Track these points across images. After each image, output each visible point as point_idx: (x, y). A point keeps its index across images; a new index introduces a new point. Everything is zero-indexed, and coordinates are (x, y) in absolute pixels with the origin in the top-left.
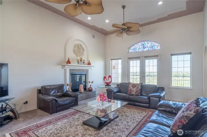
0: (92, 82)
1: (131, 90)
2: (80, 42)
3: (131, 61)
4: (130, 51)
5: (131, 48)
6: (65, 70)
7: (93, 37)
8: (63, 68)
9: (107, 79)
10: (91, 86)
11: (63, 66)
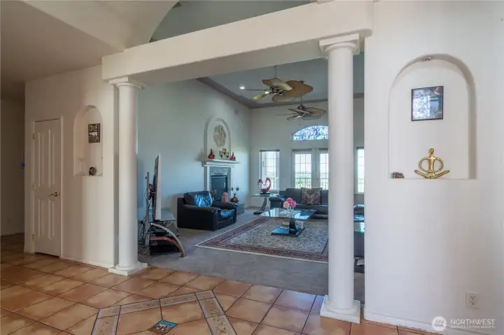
0: (238, 189)
1: (307, 198)
2: (222, 124)
3: (296, 155)
4: (295, 138)
5: (297, 134)
6: (206, 168)
7: (236, 112)
8: (203, 166)
9: (264, 183)
10: (236, 196)
11: (204, 163)
